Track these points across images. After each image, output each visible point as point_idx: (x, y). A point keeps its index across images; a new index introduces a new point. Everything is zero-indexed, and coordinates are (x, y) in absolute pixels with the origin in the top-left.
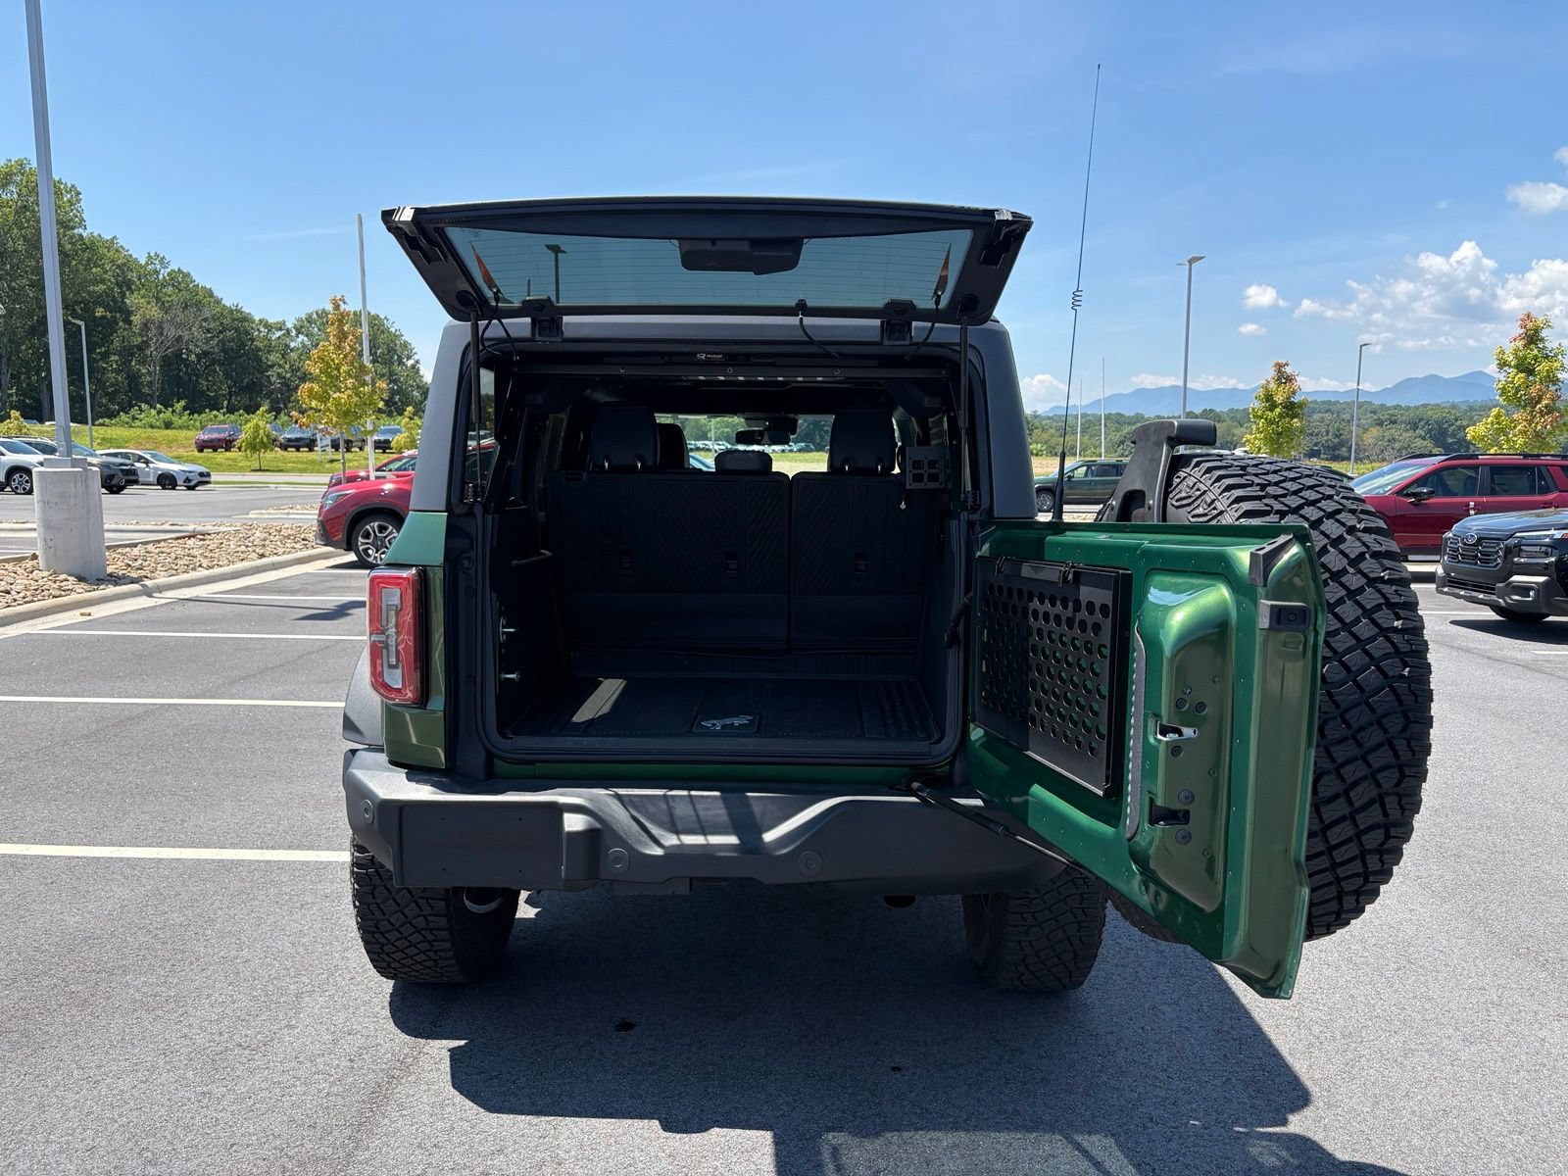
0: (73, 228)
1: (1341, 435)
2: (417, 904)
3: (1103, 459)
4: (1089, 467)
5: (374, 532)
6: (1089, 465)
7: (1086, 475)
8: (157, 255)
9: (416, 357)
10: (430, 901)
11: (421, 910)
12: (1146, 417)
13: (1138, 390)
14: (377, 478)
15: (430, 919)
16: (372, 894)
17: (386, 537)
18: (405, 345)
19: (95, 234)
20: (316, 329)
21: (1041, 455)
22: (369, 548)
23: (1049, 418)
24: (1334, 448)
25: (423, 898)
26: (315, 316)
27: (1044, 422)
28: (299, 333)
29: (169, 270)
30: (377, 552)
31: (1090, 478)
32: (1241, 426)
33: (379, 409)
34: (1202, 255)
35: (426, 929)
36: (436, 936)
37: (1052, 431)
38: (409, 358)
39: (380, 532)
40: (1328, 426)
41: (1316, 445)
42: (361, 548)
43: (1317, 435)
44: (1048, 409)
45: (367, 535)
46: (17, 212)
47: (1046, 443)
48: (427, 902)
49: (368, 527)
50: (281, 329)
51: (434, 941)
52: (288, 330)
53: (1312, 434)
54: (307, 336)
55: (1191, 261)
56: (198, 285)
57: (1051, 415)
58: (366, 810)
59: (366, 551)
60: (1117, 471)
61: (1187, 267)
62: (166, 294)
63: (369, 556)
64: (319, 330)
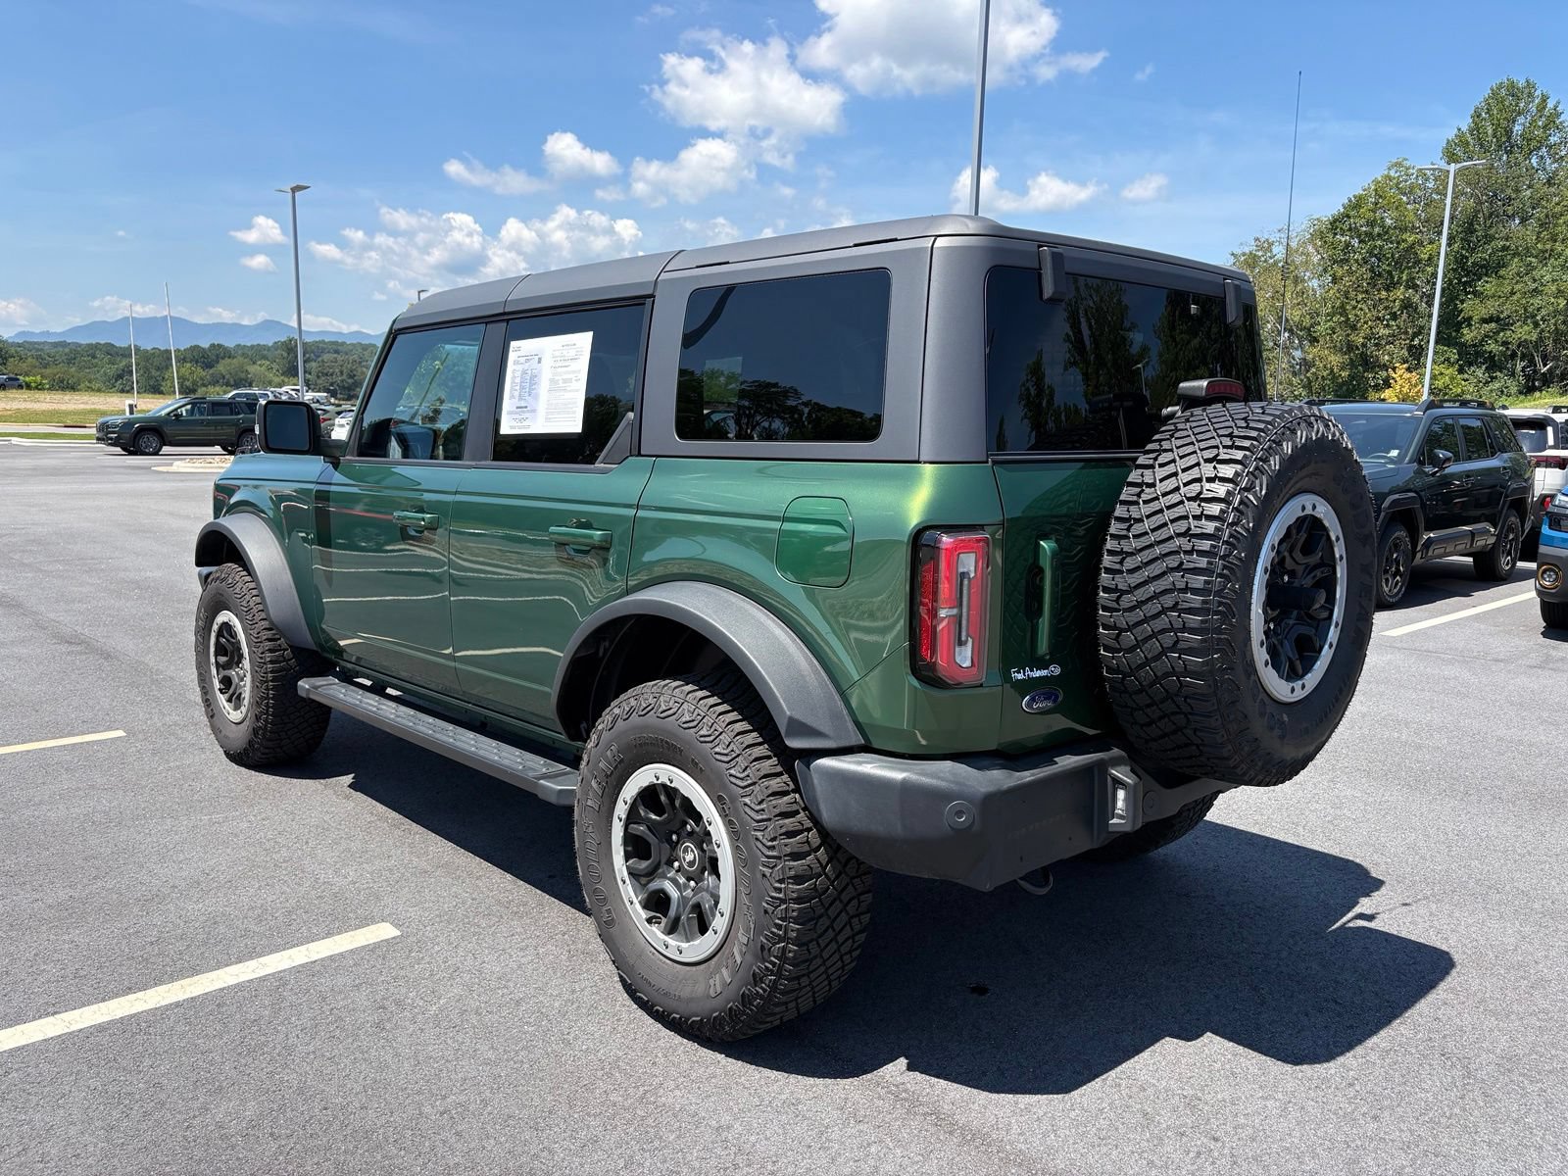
1: (355, 376)
7: (192, 413)
23: (13, 344)
24: (349, 389)
31: (197, 417)
32: (254, 363)
34: (308, 185)
40: (341, 366)
41: (332, 385)
43: (332, 375)
44: (13, 335)
53: (327, 375)
55: (294, 190)
58: (958, 813)
61: (290, 195)
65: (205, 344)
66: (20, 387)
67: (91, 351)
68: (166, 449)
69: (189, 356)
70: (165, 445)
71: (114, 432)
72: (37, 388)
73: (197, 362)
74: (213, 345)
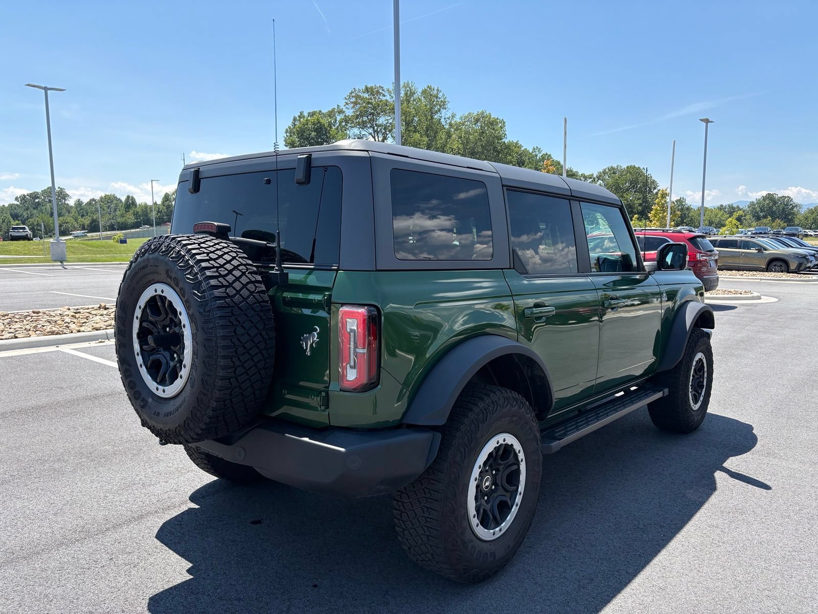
0: (501, 139)
8: (537, 148)
9: (659, 188)
18: (654, 182)
19: (511, 141)
20: (607, 177)
26: (607, 170)
28: (599, 179)
29: (541, 154)
38: (655, 188)
46: (480, 135)
50: (591, 178)
52: (594, 178)
54: (602, 180)
56: (554, 160)
62: (539, 166)
64: (609, 177)
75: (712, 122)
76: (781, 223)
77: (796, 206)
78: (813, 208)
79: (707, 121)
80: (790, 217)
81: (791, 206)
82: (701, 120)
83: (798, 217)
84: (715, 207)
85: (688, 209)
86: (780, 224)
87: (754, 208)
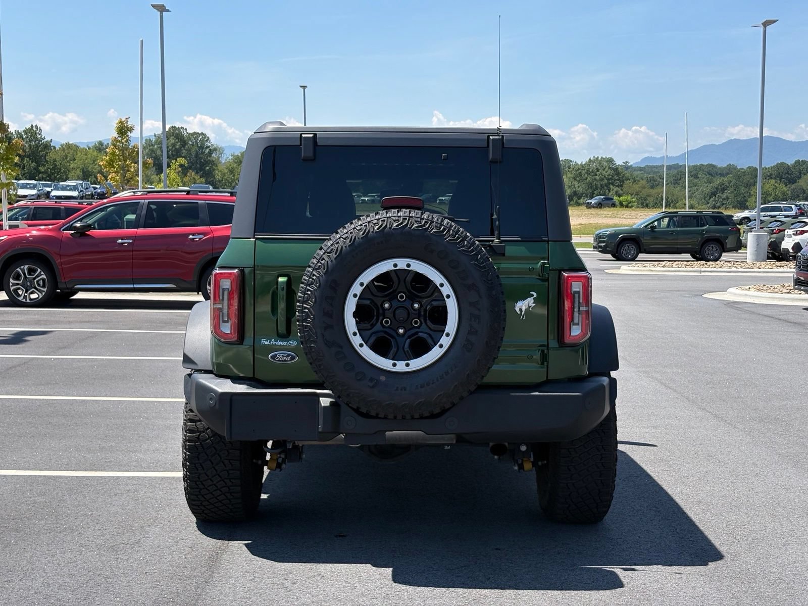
2: (223, 463)
3: (687, 210)
4: (671, 218)
5: (24, 274)
6: (671, 216)
7: (668, 225)
10: (231, 461)
11: (226, 466)
12: (739, 168)
13: (731, 141)
14: (11, 227)
15: (231, 472)
16: (198, 458)
17: (34, 279)
21: (631, 207)
22: (19, 289)
23: (641, 169)
25: (227, 459)
27: (635, 173)
30: (26, 292)
31: (672, 229)
33: (16, 163)
34: (777, 19)
35: (227, 479)
36: (233, 483)
37: (643, 182)
39: (30, 274)
42: (12, 289)
45: (17, 277)
47: (637, 194)
48: (230, 462)
49: (18, 269)
51: (231, 486)
55: (766, 24)
57: (643, 166)
58: (211, 399)
59: (16, 291)
60: (698, 221)
61: (762, 29)
63: (19, 296)
65: (790, 162)
66: (614, 205)
67: (694, 172)
68: (641, 256)
69: (775, 173)
70: (641, 252)
71: (603, 242)
72: (627, 206)
73: (781, 178)
74: (798, 162)
75: (168, 11)
76: (196, 178)
77: (215, 149)
78: (240, 155)
79: (161, 9)
80: (208, 168)
81: (208, 150)
82: (154, 6)
83: (220, 169)
84: (90, 146)
85: (47, 146)
86: (194, 179)
87: (152, 151)
